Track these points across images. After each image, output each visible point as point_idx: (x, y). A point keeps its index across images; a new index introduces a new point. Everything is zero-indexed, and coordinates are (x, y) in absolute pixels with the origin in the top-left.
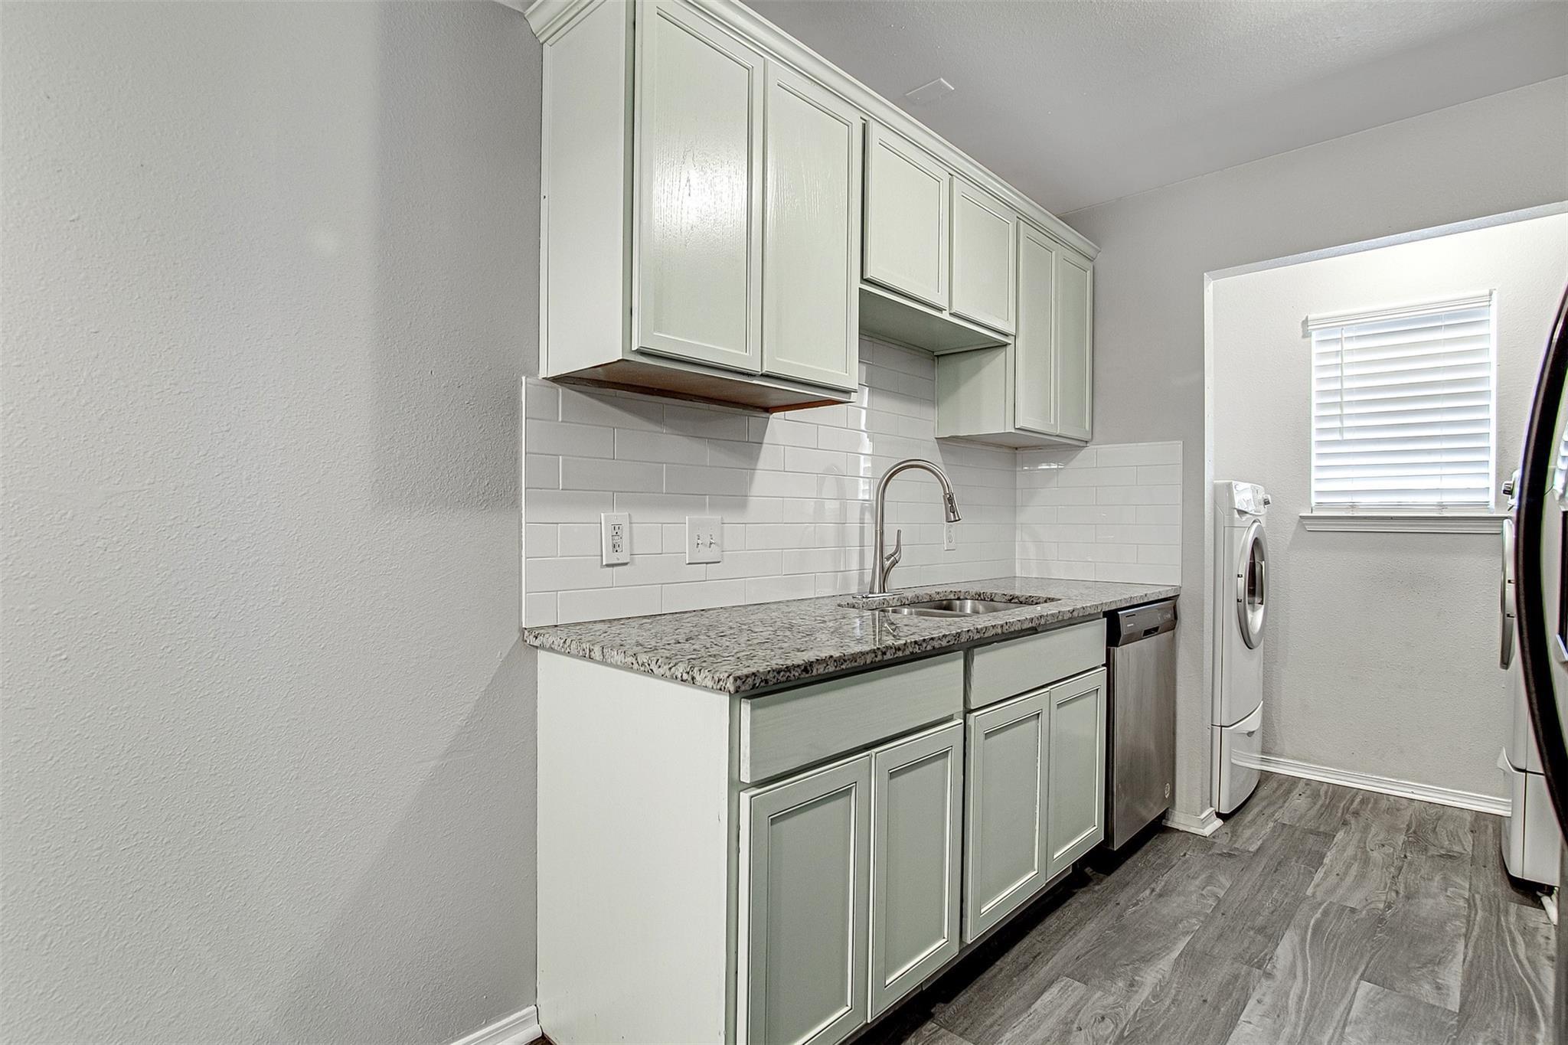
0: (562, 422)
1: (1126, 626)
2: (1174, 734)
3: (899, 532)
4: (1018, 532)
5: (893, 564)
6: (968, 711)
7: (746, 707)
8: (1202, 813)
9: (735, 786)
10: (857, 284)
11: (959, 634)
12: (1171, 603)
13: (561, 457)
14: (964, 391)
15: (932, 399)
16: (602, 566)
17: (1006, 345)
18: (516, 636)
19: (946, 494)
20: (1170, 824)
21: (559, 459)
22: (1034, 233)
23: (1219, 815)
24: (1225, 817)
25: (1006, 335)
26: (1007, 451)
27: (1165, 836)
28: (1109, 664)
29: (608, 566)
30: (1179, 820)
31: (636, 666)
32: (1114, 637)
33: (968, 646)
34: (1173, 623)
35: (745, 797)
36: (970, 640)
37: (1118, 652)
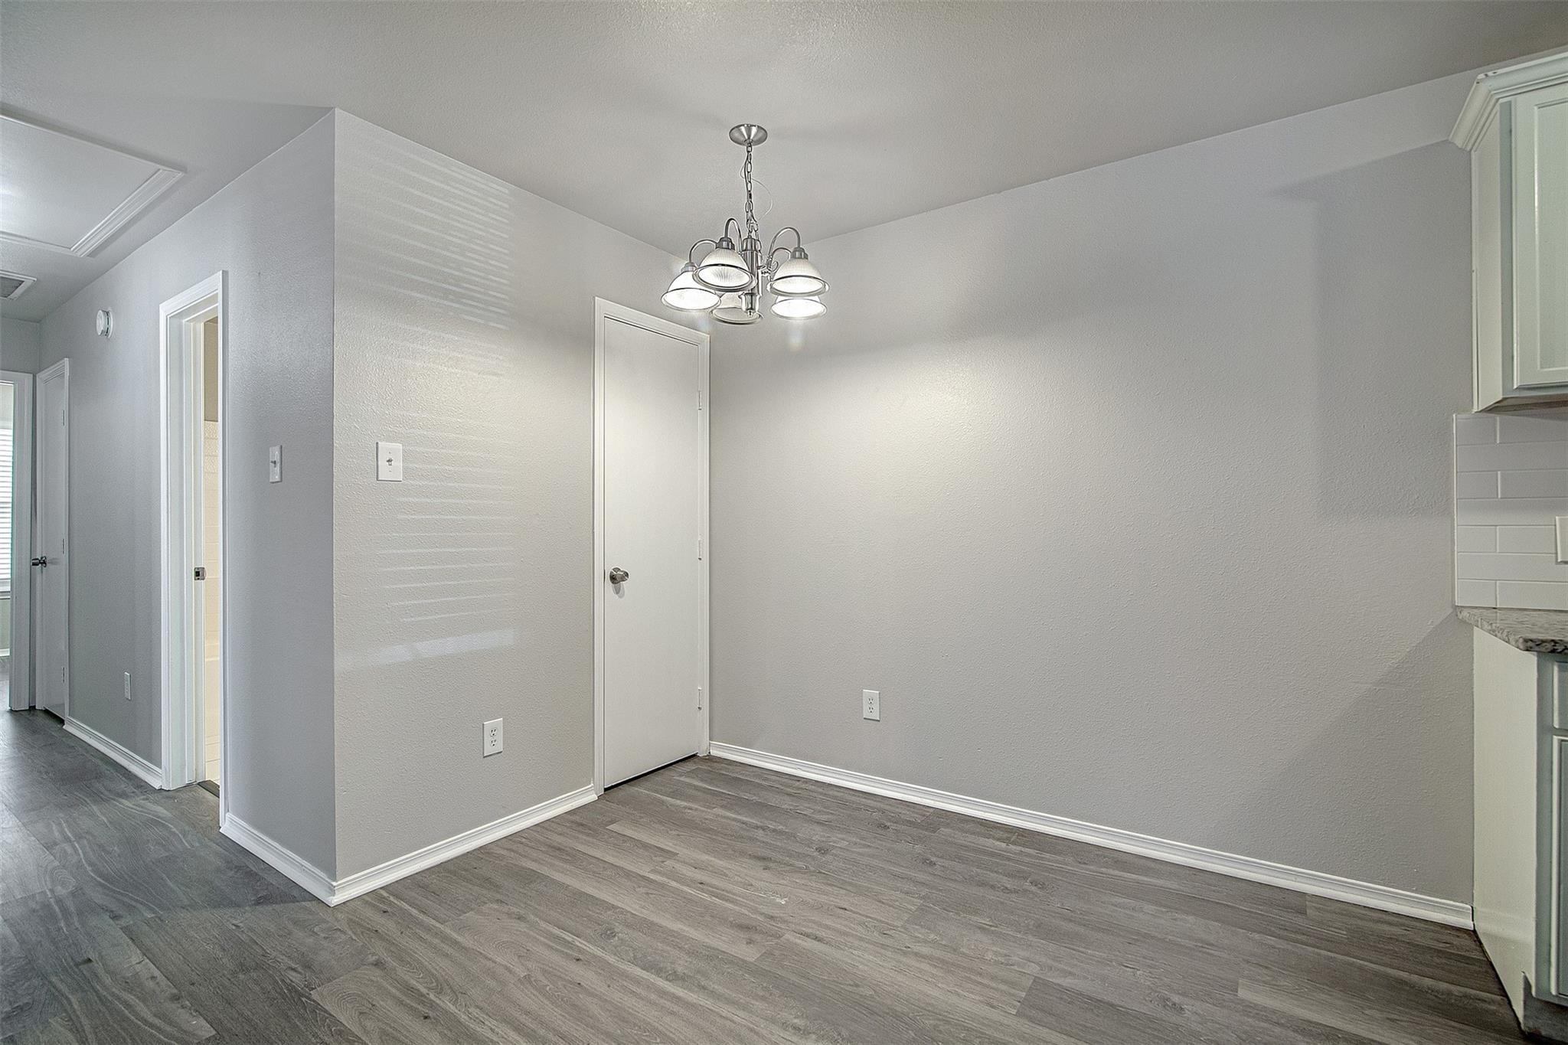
0: (1500, 443)
13: (1499, 472)
16: (1557, 563)
21: (1497, 474)
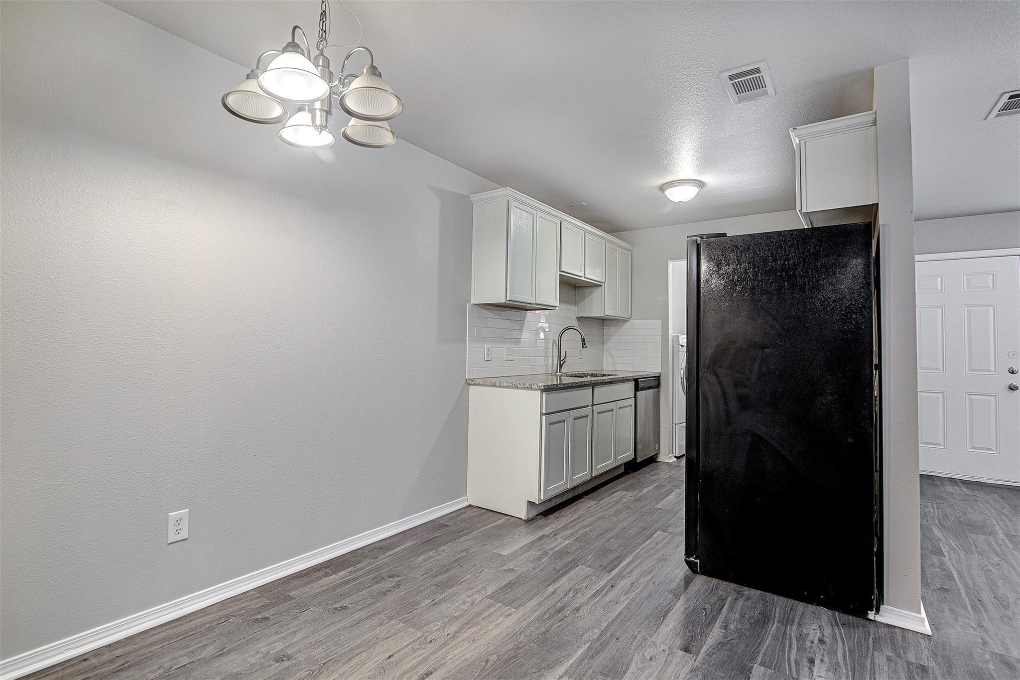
1: (641, 385)
2: (659, 426)
3: (566, 351)
4: (604, 352)
5: (565, 362)
6: (593, 405)
7: (544, 394)
8: (669, 455)
9: (542, 414)
10: (559, 273)
11: (591, 381)
12: (658, 378)
14: (587, 300)
15: (576, 303)
17: (601, 285)
18: (465, 381)
19: (582, 338)
20: (658, 460)
22: (611, 245)
23: (675, 457)
24: (677, 458)
25: (601, 282)
26: (600, 321)
27: (655, 463)
28: (635, 397)
29: (487, 361)
30: (661, 458)
31: (512, 386)
32: (637, 388)
33: (593, 385)
34: (658, 386)
35: (544, 417)
36: (594, 383)
37: (638, 393)
